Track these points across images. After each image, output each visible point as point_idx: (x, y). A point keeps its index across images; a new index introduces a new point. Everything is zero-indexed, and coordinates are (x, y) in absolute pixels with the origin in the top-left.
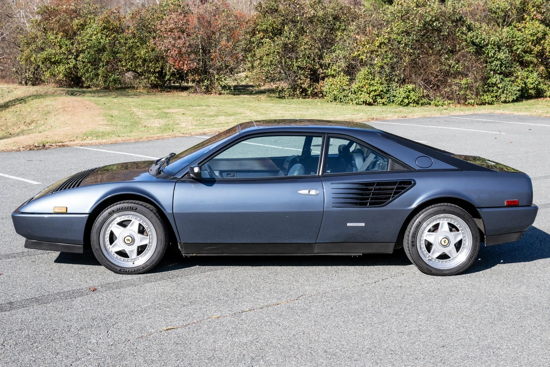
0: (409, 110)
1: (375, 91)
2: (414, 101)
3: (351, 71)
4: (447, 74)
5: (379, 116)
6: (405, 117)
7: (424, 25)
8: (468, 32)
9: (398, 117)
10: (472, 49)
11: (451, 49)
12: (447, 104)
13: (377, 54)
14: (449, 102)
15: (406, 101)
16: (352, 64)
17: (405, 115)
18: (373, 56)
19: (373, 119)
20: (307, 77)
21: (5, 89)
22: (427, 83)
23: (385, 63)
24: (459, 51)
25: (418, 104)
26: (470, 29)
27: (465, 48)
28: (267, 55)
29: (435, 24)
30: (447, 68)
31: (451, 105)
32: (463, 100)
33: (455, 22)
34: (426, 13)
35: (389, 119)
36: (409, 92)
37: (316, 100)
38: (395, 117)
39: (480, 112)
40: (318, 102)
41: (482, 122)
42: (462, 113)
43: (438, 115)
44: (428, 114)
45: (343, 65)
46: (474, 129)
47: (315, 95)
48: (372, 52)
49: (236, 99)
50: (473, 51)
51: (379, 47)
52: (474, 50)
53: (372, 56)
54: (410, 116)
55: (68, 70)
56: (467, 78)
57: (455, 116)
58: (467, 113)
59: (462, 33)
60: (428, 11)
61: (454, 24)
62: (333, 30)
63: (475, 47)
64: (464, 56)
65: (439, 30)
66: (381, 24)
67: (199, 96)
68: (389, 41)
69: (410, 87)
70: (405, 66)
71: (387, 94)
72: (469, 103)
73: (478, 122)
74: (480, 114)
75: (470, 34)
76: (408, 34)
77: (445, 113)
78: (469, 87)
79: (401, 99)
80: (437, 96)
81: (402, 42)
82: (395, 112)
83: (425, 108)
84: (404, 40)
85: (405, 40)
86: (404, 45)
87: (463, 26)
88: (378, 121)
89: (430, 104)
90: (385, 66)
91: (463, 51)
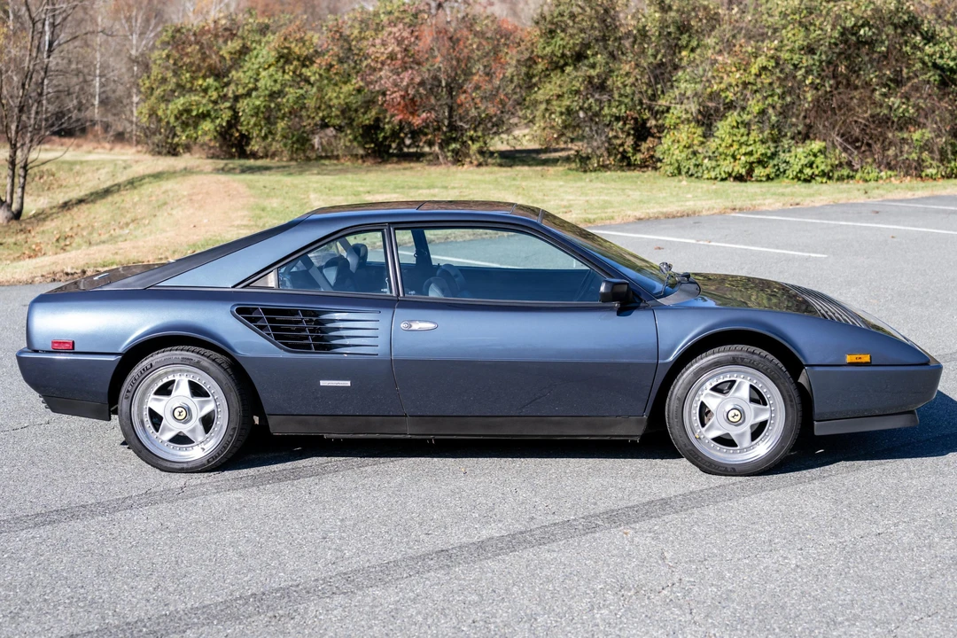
0: (811, 191)
1: (751, 153)
2: (824, 174)
3: (706, 120)
4: (885, 122)
5: (748, 204)
6: (797, 204)
7: (842, 34)
8: (925, 44)
9: (784, 205)
10: (933, 76)
11: (892, 76)
12: (884, 177)
13: (755, 88)
14: (889, 173)
15: (808, 171)
16: (708, 107)
17: (798, 200)
18: (748, 93)
19: (734, 209)
20: (629, 134)
21: (120, 162)
22: (846, 140)
23: (769, 105)
24: (909, 79)
25: (830, 178)
26: (930, 38)
27: (918, 74)
28: (559, 96)
29: (862, 32)
30: (886, 112)
31: (893, 179)
32: (916, 170)
33: (901, 27)
34: (846, 11)
35: (764, 208)
36: (815, 155)
37: (646, 175)
38: (778, 206)
39: (944, 193)
40: (649, 176)
41: (945, 211)
42: (909, 195)
43: (862, 199)
44: (843, 198)
45: (693, 107)
46: (926, 227)
47: (643, 166)
48: (745, 85)
49: (504, 175)
50: (935, 80)
51: (759, 75)
52: (937, 77)
53: (745, 92)
54: (807, 202)
55: (218, 128)
56: (924, 130)
57: (894, 201)
58: (920, 194)
59: (915, 47)
60: (849, 8)
61: (899, 31)
62: (675, 48)
63: (939, 72)
64: (916, 89)
65: (871, 43)
66: (762, 34)
67: (441, 169)
68: (777, 64)
69: (816, 145)
70: (806, 110)
71: (773, 159)
72: (927, 175)
73: (938, 212)
74: (943, 196)
75: (929, 49)
76: (811, 50)
77: (875, 196)
78: (926, 146)
79: (797, 168)
80: (867, 163)
81: (801, 65)
82: (783, 195)
83: (843, 186)
84: (804, 61)
85: (807, 61)
86: (803, 70)
87: (915, 34)
88: (744, 213)
89: (852, 177)
90: (770, 111)
91: (916, 80)
